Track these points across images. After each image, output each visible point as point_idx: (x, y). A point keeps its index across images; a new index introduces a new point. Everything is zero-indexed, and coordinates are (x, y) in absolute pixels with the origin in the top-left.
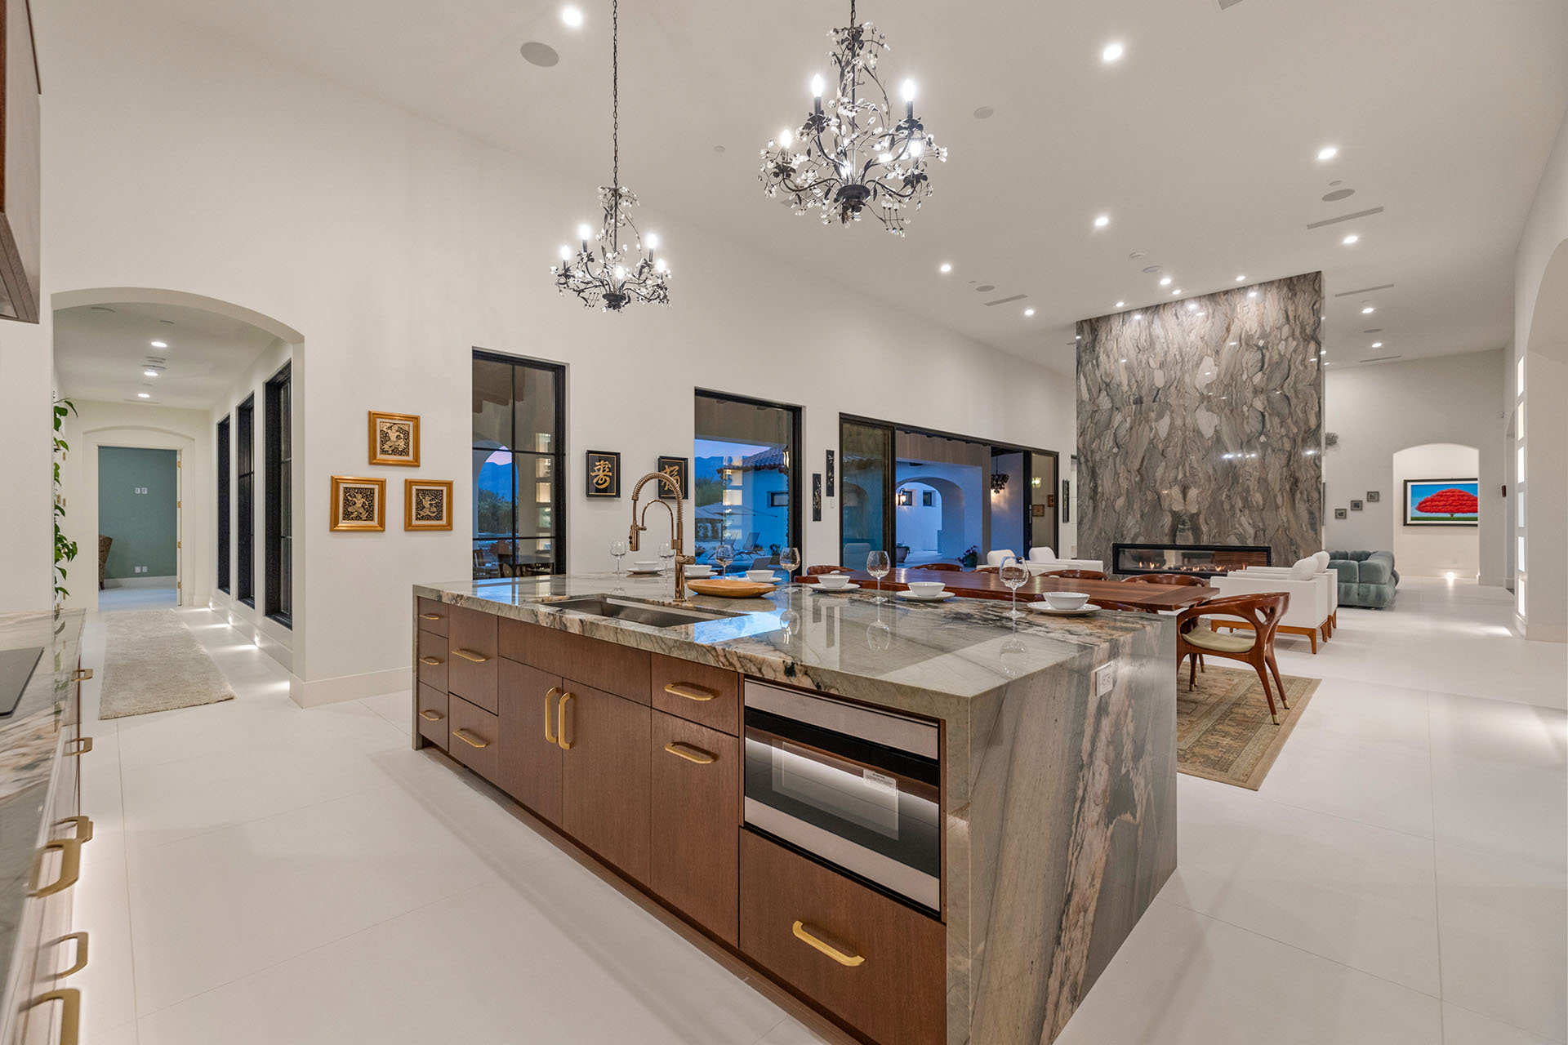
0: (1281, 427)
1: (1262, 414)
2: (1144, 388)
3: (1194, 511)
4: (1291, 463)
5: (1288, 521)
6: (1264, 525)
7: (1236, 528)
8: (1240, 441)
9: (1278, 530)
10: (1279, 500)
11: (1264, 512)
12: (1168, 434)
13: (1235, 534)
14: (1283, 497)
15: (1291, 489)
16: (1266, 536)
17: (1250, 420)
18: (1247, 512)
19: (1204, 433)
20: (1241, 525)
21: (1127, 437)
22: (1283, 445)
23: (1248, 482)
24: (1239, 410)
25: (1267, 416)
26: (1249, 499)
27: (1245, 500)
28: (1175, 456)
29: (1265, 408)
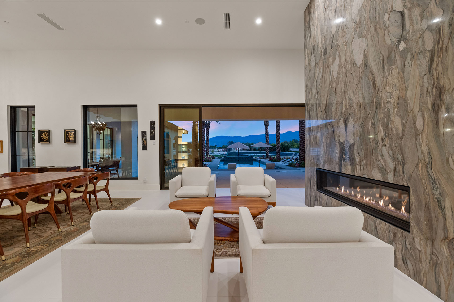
0: (422, 20)
1: (402, 14)
2: (327, 39)
3: (351, 142)
4: (434, 66)
5: (429, 153)
6: (403, 157)
7: (379, 160)
8: (382, 58)
9: (418, 164)
10: (419, 124)
11: (403, 141)
12: (338, 73)
13: (378, 166)
14: (424, 120)
15: (434, 105)
16: (405, 172)
17: (391, 28)
18: (387, 140)
19: (357, 62)
20: (382, 156)
21: (321, 85)
22: (423, 45)
23: (389, 105)
24: (382, 21)
25: (406, 12)
26: (390, 125)
27: (386, 126)
28: (341, 91)
29: (404, 6)
